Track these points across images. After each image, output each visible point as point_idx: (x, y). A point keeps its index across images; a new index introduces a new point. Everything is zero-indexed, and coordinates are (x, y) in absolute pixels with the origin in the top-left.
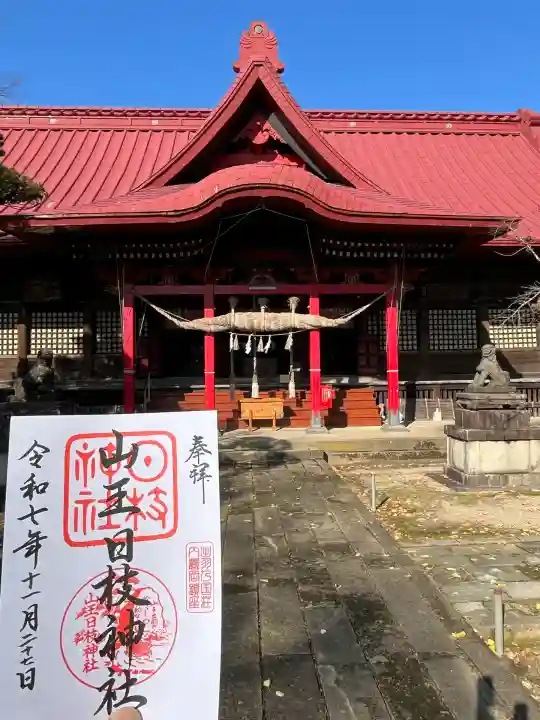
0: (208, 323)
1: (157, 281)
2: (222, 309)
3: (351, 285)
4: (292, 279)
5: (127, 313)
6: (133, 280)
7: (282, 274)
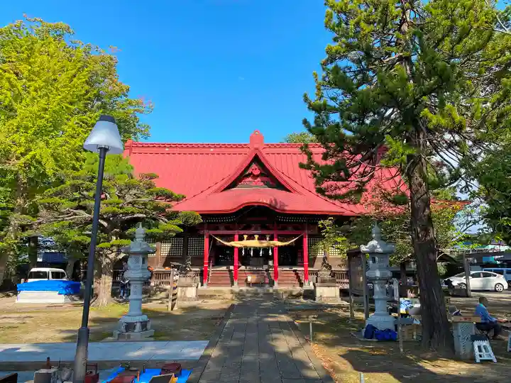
0: (236, 244)
1: (217, 229)
2: (241, 239)
3: (290, 231)
4: (268, 228)
5: (206, 241)
6: (209, 229)
7: (264, 227)
